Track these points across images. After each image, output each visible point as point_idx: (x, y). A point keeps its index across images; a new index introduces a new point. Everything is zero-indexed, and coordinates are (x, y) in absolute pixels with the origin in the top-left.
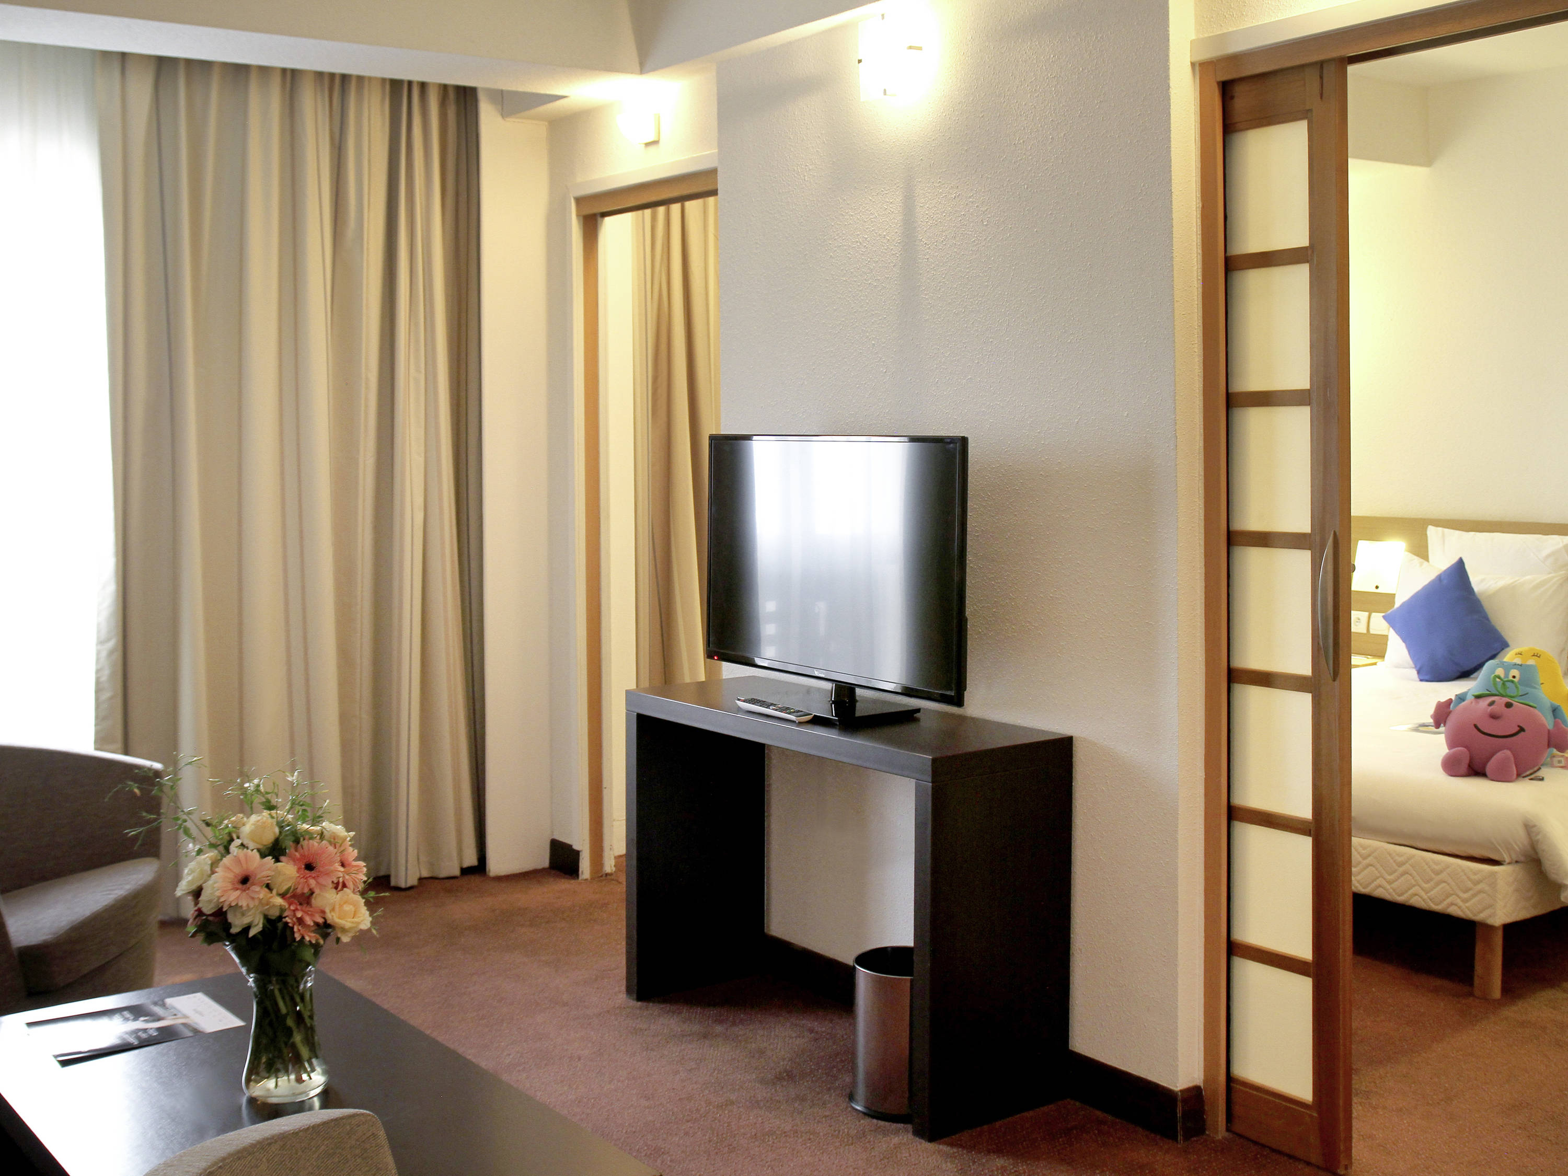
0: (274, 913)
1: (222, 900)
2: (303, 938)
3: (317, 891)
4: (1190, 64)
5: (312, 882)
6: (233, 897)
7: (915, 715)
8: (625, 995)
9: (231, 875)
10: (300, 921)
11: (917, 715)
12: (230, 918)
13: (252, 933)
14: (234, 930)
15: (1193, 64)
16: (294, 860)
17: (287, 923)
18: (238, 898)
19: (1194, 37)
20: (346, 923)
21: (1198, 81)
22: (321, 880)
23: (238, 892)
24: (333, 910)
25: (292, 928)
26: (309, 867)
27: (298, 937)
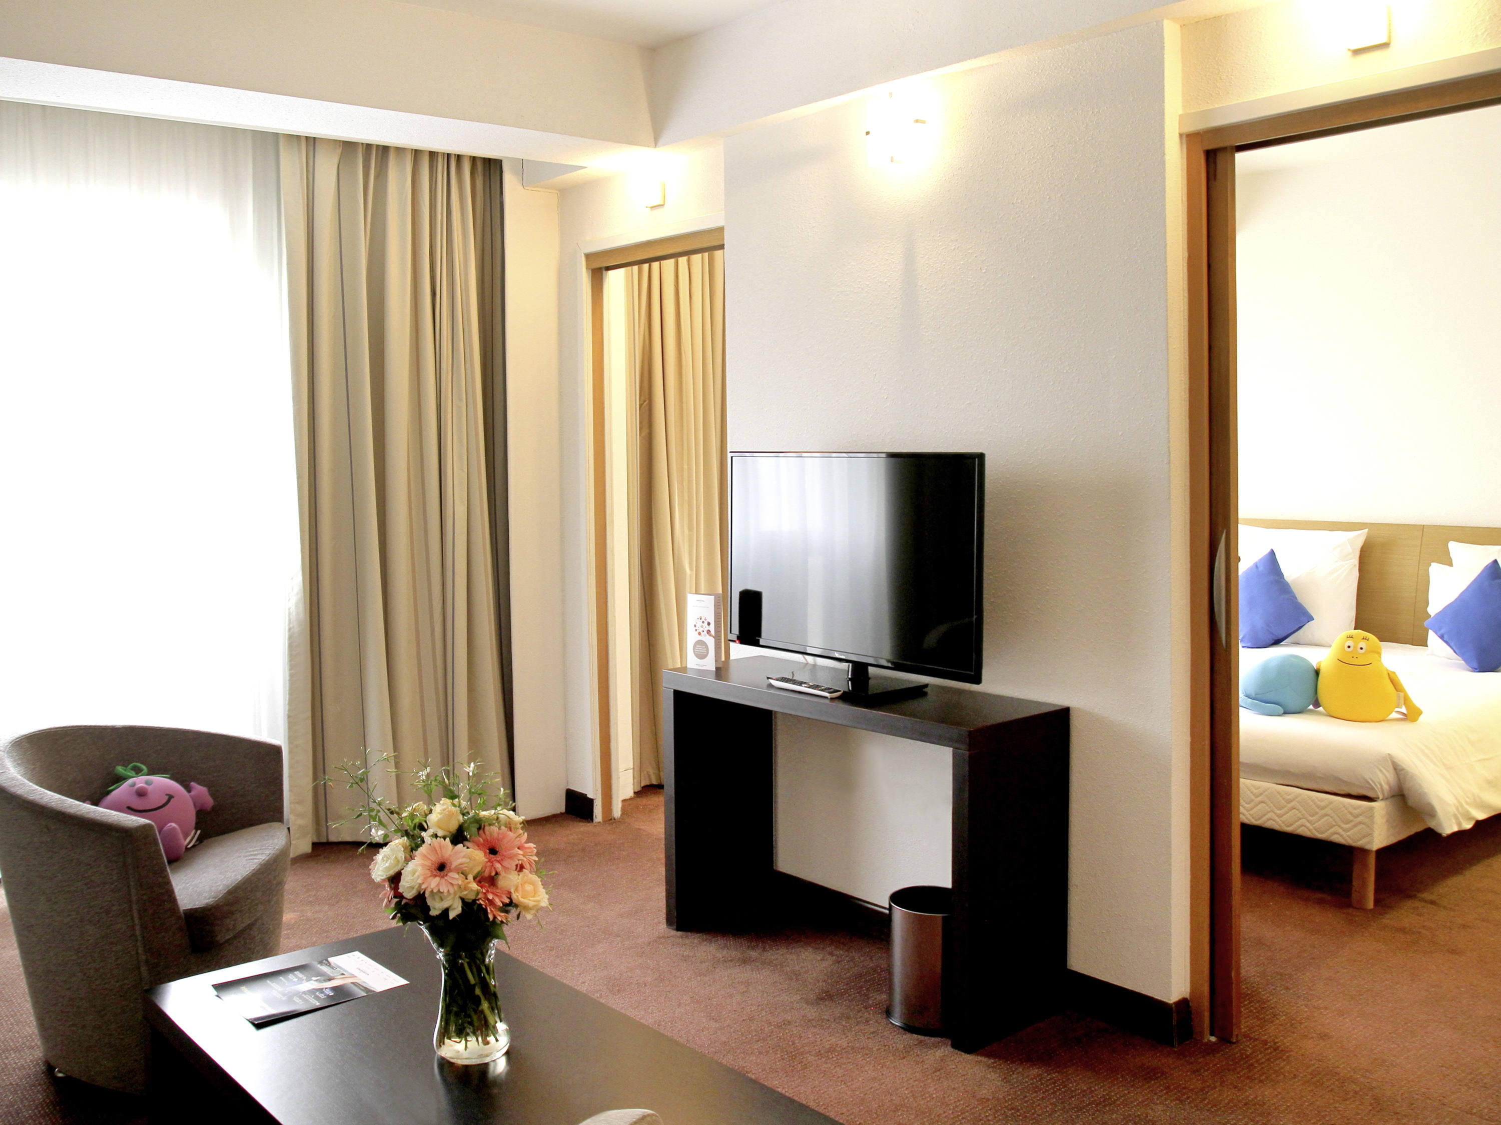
0: (470, 897)
1: (423, 887)
2: (495, 917)
3: (503, 874)
4: (1178, 135)
5: (498, 865)
6: (434, 884)
7: (924, 690)
8: (665, 926)
9: (428, 863)
10: (491, 902)
11: (925, 690)
12: (430, 902)
13: (452, 915)
14: (434, 913)
15: (1181, 135)
16: (479, 846)
17: (481, 905)
18: (438, 885)
19: (1181, 112)
20: (529, 902)
21: (1185, 150)
22: (505, 863)
23: (437, 879)
24: (516, 890)
25: (486, 910)
26: (493, 851)
27: (491, 917)
